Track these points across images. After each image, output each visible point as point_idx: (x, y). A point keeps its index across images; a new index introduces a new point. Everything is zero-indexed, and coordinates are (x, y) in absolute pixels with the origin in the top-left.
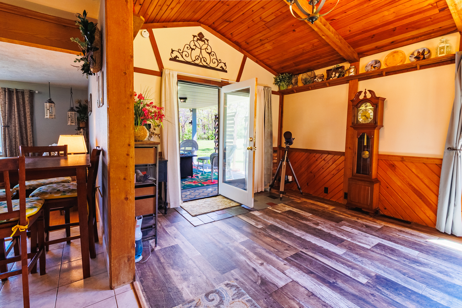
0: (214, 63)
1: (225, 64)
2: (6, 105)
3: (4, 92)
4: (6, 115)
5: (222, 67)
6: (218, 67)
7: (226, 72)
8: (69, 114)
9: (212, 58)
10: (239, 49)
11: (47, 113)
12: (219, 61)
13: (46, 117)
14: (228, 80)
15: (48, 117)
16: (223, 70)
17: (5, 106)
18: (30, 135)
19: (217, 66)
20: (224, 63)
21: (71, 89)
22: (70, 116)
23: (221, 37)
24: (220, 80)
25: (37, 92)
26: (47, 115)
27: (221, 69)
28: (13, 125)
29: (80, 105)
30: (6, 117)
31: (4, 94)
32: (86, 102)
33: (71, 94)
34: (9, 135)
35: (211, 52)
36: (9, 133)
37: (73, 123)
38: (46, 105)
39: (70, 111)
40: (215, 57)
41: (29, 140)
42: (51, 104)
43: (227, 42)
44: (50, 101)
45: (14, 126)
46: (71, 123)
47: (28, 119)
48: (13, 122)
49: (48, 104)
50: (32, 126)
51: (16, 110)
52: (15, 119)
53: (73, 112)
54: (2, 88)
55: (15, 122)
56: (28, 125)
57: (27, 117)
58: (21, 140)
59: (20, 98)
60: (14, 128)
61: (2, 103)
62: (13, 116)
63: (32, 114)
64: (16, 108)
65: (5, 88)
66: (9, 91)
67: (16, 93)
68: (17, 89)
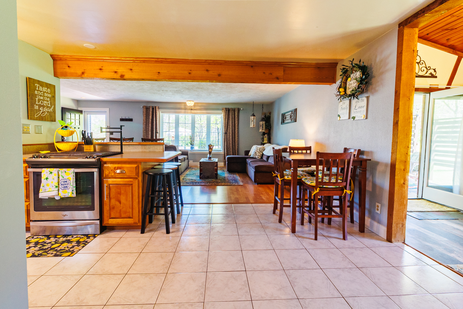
0: (422, 71)
1: (435, 70)
4: (226, 126)
5: (431, 74)
6: (428, 75)
7: (436, 77)
8: (261, 124)
9: (421, 66)
10: (453, 52)
11: (251, 124)
12: (428, 68)
13: (251, 126)
14: (438, 85)
15: (252, 126)
16: (433, 76)
17: (225, 120)
18: (237, 139)
19: (426, 73)
20: (433, 69)
21: (263, 105)
22: (261, 125)
23: (432, 44)
24: (428, 87)
25: (242, 109)
26: (251, 125)
27: (430, 75)
28: (229, 132)
29: (265, 116)
32: (269, 114)
33: (263, 109)
35: (420, 61)
36: (226, 138)
37: (263, 130)
38: (251, 118)
39: (262, 121)
40: (424, 65)
41: (236, 142)
42: (254, 117)
43: (438, 48)
44: (254, 115)
47: (236, 128)
48: (229, 130)
49: (252, 117)
50: (238, 132)
51: (231, 122)
52: (230, 128)
53: (264, 122)
54: (225, 108)
55: (230, 130)
56: (236, 132)
57: (236, 127)
58: (232, 142)
59: (233, 114)
60: (229, 134)
61: (225, 118)
62: (229, 126)
63: (238, 125)
64: (231, 121)
65: (226, 108)
66: (228, 110)
67: (232, 111)
68: (232, 108)
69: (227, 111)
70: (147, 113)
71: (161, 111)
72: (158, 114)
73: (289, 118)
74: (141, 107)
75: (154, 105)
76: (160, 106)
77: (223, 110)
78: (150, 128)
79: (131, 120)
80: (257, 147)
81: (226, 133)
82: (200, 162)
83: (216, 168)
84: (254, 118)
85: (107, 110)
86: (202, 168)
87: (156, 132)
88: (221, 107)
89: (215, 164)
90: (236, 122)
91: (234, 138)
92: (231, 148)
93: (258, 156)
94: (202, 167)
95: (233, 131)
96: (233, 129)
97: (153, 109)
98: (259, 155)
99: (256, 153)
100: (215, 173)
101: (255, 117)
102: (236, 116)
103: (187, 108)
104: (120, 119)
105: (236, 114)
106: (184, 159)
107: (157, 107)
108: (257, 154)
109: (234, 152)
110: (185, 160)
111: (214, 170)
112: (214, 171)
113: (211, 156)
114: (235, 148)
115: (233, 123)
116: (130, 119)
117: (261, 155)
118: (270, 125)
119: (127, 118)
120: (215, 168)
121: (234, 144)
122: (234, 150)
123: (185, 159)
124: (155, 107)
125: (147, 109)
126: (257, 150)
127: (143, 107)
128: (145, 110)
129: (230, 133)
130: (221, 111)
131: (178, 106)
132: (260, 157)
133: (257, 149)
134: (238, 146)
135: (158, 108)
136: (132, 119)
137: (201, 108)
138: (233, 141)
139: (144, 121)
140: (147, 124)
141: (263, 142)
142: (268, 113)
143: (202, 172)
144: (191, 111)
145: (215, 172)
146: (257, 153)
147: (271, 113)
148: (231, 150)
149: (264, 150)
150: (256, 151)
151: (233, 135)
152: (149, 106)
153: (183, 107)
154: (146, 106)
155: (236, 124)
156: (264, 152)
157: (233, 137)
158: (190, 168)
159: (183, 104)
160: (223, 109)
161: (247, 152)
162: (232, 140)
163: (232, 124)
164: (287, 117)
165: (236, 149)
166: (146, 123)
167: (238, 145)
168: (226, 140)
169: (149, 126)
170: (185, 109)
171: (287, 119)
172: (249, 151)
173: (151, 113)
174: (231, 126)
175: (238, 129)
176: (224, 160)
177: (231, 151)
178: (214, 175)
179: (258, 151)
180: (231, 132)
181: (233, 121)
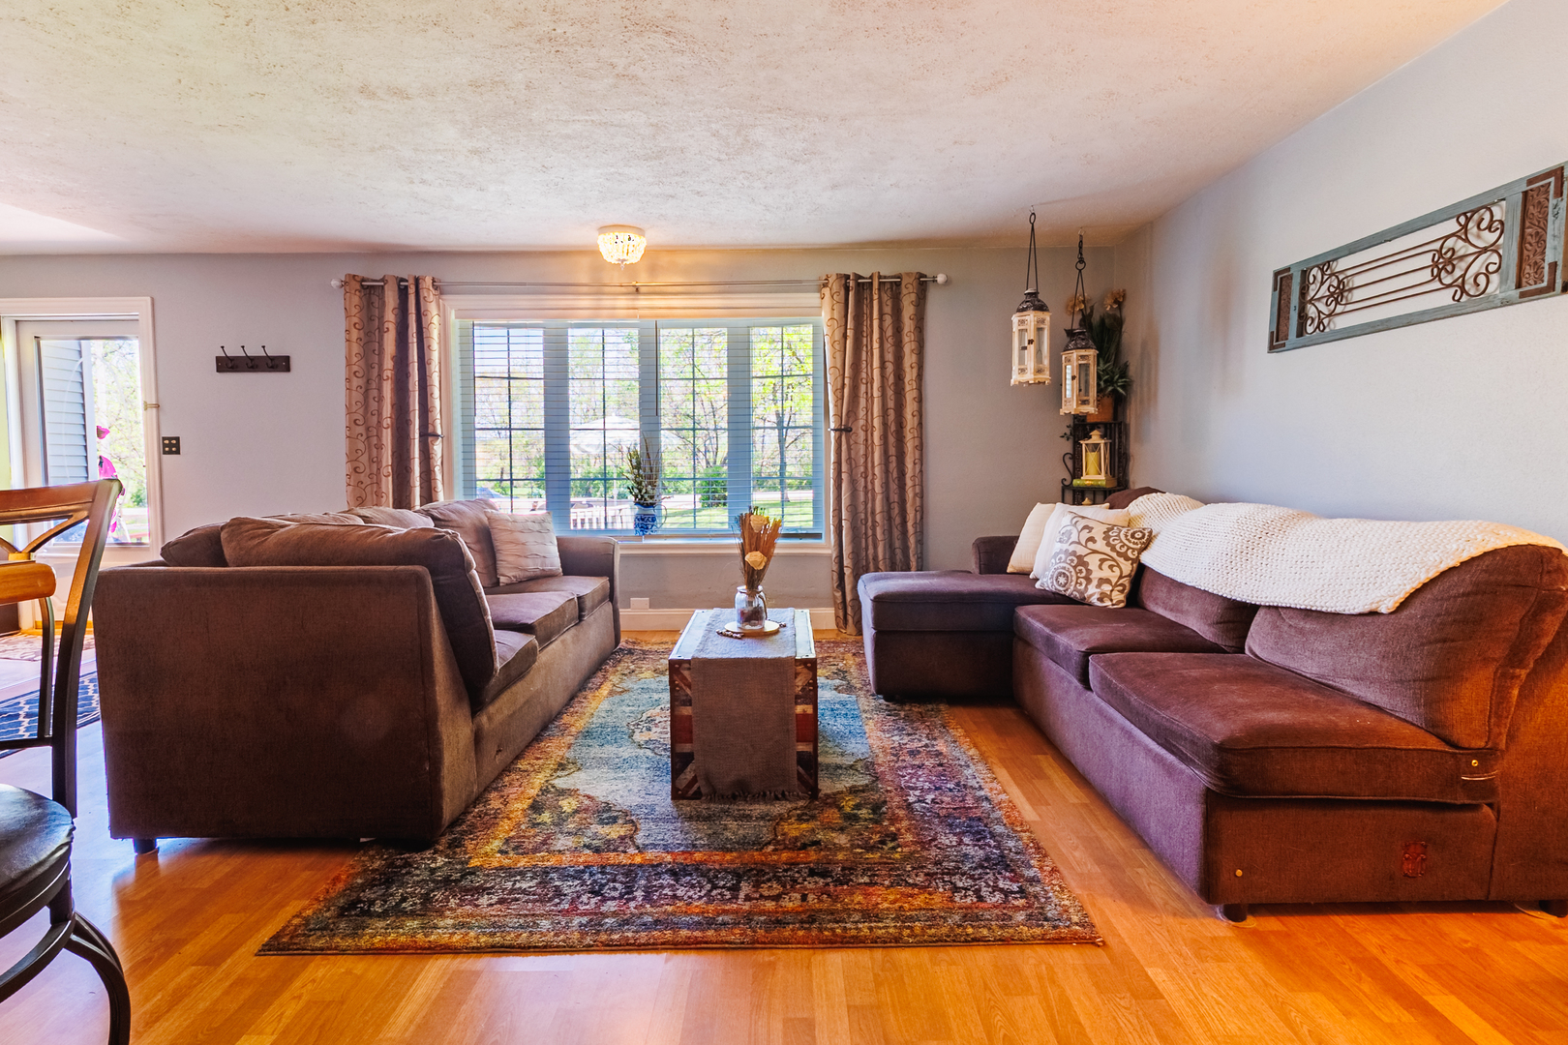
2: (848, 342)
3: (842, 292)
4: (843, 385)
8: (1076, 362)
11: (1021, 360)
13: (1017, 377)
15: (1031, 376)
17: (842, 349)
18: (915, 464)
21: (1081, 241)
22: (1074, 373)
25: (941, 278)
26: (1022, 370)
28: (862, 422)
30: (846, 391)
31: (843, 301)
32: (1116, 301)
33: (1080, 266)
34: (850, 464)
36: (849, 458)
37: (1085, 402)
38: (1021, 322)
39: (1079, 346)
41: (909, 483)
42: (1040, 315)
45: (864, 428)
46: (1078, 405)
47: (910, 395)
48: (862, 413)
49: (1031, 317)
50: (920, 424)
51: (876, 363)
52: (870, 398)
53: (1092, 353)
54: (840, 276)
55: (869, 410)
56: (910, 421)
57: (908, 388)
58: (886, 485)
59: (888, 309)
60: (862, 434)
61: (838, 336)
62: (863, 388)
63: (920, 377)
64: (876, 352)
65: (847, 277)
66: (858, 284)
67: (879, 289)
68: (880, 277)
69: (851, 294)
70: (370, 319)
71: (453, 304)
72: (436, 320)
73: (1426, 275)
74: (335, 283)
75: (406, 270)
76: (449, 273)
77: (826, 291)
78: (387, 410)
79: (279, 364)
80: (1082, 523)
81: (844, 430)
82: (675, 667)
83: (809, 709)
84: (1043, 321)
85: (139, 307)
86: (686, 711)
87: (427, 435)
88: (814, 270)
89: (800, 682)
90: (909, 359)
91: (893, 459)
92: (878, 518)
93: (1104, 587)
94: (688, 702)
95: (892, 413)
96: (891, 404)
97: (403, 293)
98: (1108, 581)
99: (1085, 564)
100: (799, 754)
101: (1047, 316)
102: (908, 325)
103: (606, 281)
104: (218, 359)
105: (908, 311)
106: (573, 611)
107: (428, 281)
108: (1096, 575)
109: (897, 544)
110: (580, 618)
111: (793, 727)
112: (793, 736)
113: (758, 602)
114: (904, 522)
115: (890, 368)
116: (272, 359)
117: (1126, 581)
118: (1124, 374)
119: (254, 351)
120: (799, 709)
121: (894, 497)
122: (896, 533)
123: (581, 609)
124: (417, 281)
125: (368, 292)
126: (1092, 539)
127: (344, 284)
128: (356, 300)
129: (868, 429)
130: (813, 298)
131: (554, 271)
132: (1118, 596)
133: (1085, 535)
134: (922, 506)
135: (436, 288)
136: (287, 359)
137: (693, 281)
138: (887, 478)
139: (349, 365)
140: (374, 385)
141: (1076, 482)
142: (1109, 301)
143: (687, 748)
144: (630, 303)
145: (802, 747)
146: (1093, 561)
147: (1124, 297)
148: (879, 531)
149: (1147, 541)
150: (1081, 551)
151: (892, 440)
152: (382, 280)
153: (583, 277)
154: (364, 280)
155: (907, 369)
156: (1146, 558)
157: (892, 451)
158: (630, 652)
159: (585, 262)
160: (825, 285)
161: (995, 552)
162: (886, 472)
163: (883, 376)
164: (1358, 281)
165: (910, 524)
166: (368, 382)
167: (922, 497)
168: (848, 468)
169: (380, 399)
170: (598, 289)
171: (1357, 295)
172: (1008, 544)
173: (390, 317)
174: (876, 384)
175: (920, 400)
176: (839, 594)
177: (879, 536)
178: (794, 767)
179: (1100, 545)
180: (877, 422)
181: (889, 357)
